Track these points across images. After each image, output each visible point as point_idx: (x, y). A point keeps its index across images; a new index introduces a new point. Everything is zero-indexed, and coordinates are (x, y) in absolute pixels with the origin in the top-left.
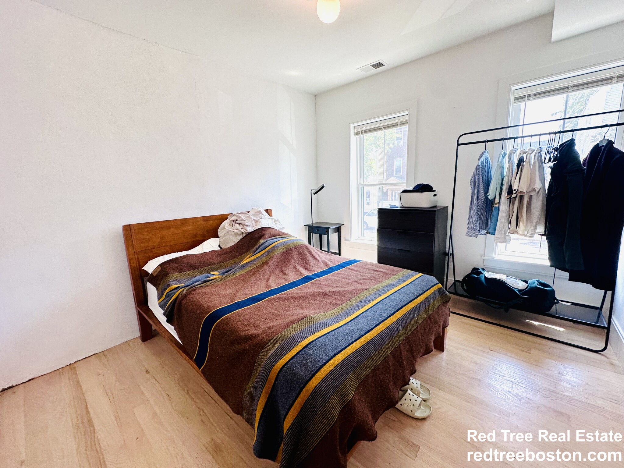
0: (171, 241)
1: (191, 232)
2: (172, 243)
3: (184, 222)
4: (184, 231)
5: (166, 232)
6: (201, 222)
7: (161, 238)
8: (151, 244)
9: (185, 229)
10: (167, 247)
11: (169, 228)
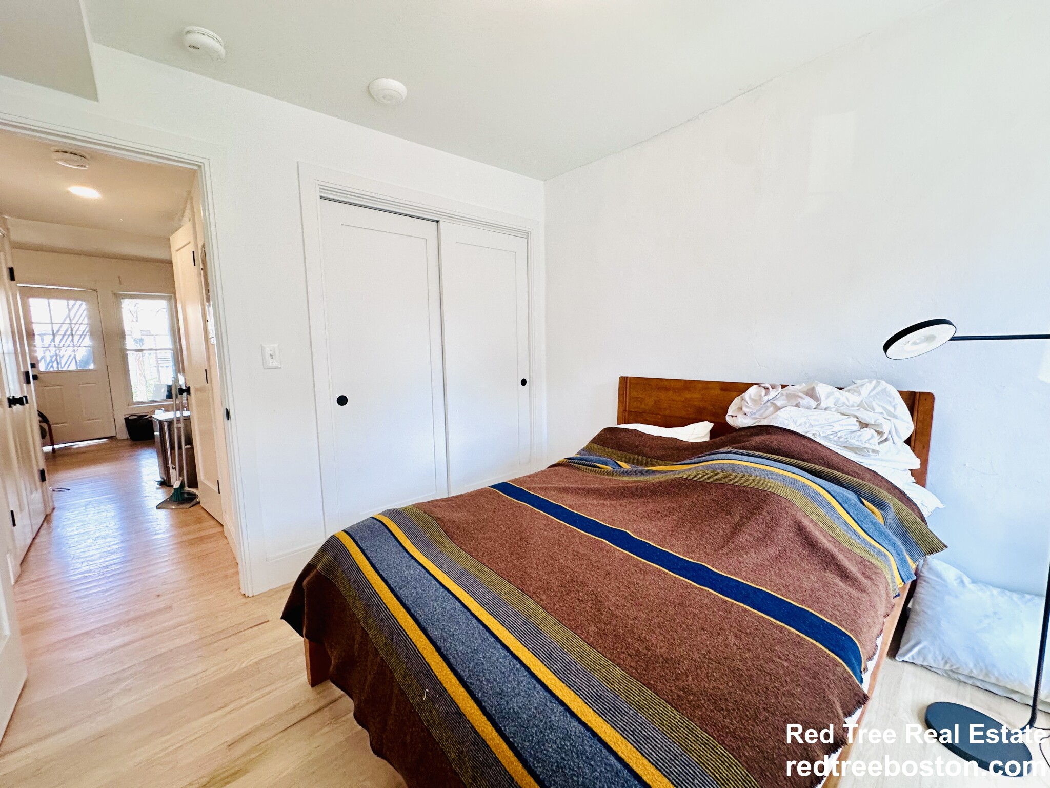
0: (665, 409)
1: (696, 403)
2: (667, 413)
3: (688, 385)
4: (686, 399)
5: (663, 395)
6: (717, 392)
7: (655, 401)
8: (643, 406)
9: (688, 396)
10: (660, 417)
11: (667, 389)
